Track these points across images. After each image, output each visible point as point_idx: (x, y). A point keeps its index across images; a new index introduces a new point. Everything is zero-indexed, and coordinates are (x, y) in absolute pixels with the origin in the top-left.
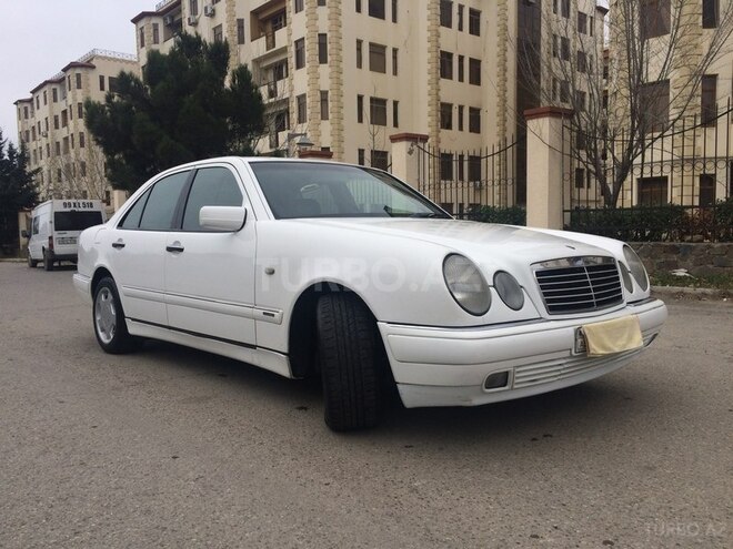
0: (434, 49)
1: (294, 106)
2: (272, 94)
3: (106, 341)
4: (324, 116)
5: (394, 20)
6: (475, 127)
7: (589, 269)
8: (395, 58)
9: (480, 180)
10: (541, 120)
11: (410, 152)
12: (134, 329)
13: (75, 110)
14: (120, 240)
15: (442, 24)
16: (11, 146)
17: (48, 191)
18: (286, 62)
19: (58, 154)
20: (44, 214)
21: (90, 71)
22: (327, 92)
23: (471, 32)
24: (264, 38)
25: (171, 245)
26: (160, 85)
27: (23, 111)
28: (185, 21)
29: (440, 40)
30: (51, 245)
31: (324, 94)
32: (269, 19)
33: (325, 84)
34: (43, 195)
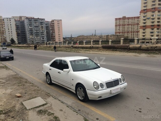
3: (48, 83)
12: (53, 82)
14: (50, 68)
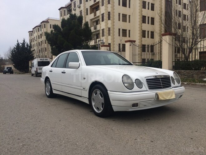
0: (141, 15)
1: (101, 32)
2: (95, 28)
3: (48, 95)
4: (109, 35)
5: (129, 7)
6: (152, 37)
7: (161, 78)
8: (129, 18)
9: (153, 52)
10: (166, 36)
11: (130, 45)
12: (54, 92)
13: (44, 34)
14: (51, 70)
15: (143, 8)
16: (27, 44)
17: (37, 55)
18: (99, 20)
19: (39, 46)
20: (35, 62)
21: (48, 23)
22: (110, 28)
23: (151, 10)
24: (93, 13)
25: (63, 71)
26: (65, 28)
27: (30, 34)
28: (73, 9)
29: (142, 12)
30: (37, 70)
31: (109, 29)
32: (95, 8)
33: (110, 26)
34: (35, 56)
